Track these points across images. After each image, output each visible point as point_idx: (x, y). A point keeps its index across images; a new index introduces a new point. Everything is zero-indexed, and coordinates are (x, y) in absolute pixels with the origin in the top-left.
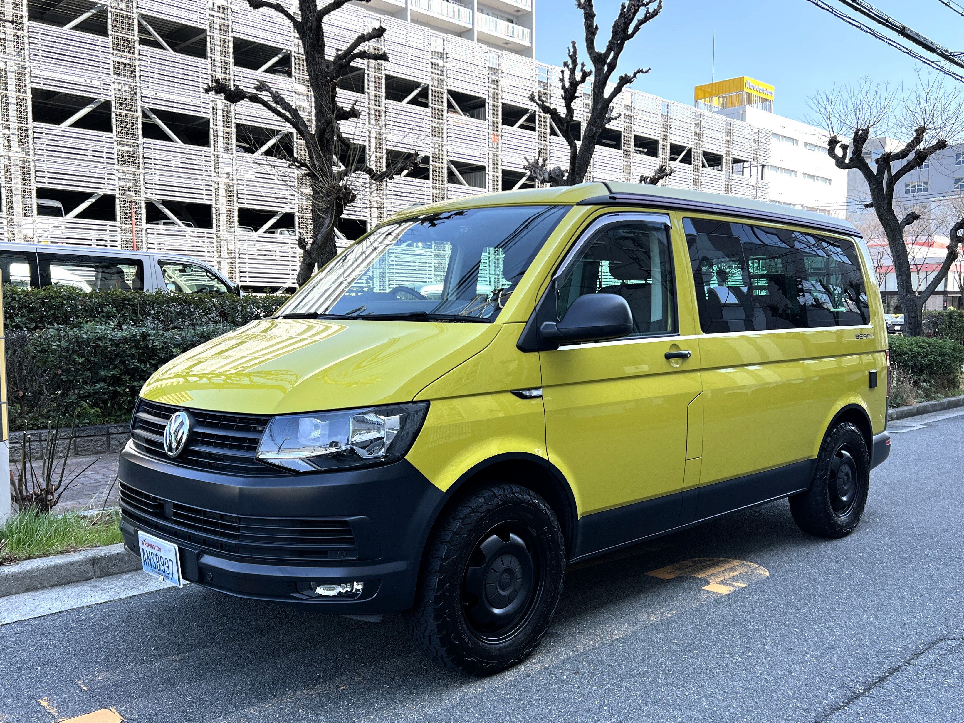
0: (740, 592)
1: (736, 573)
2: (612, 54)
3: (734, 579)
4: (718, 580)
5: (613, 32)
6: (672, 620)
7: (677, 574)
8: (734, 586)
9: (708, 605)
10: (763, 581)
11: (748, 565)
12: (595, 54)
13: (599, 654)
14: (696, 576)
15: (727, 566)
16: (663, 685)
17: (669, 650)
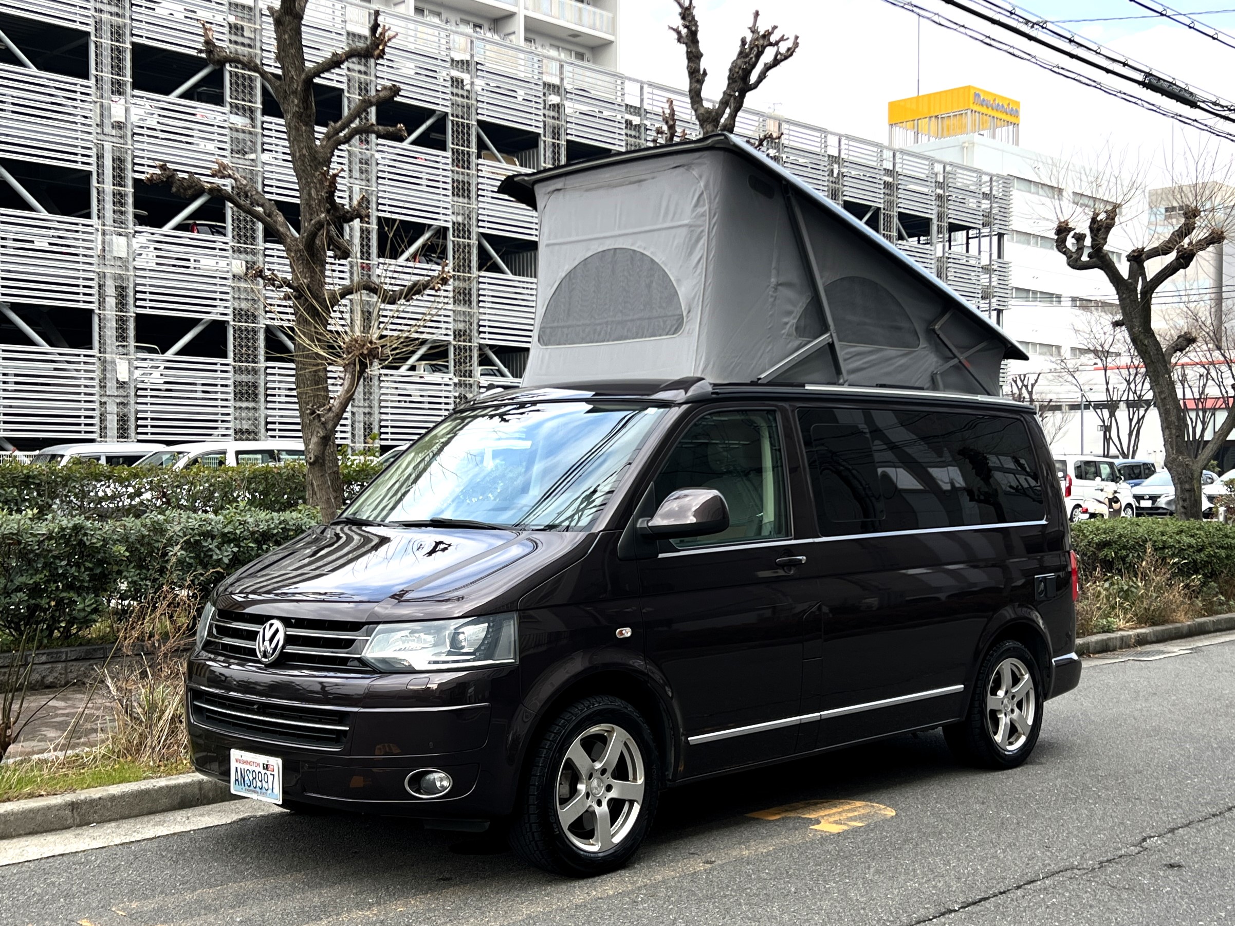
0: (855, 830)
1: (856, 813)
2: (728, 111)
3: (851, 819)
4: (831, 820)
5: (729, 78)
6: (768, 854)
7: (783, 815)
8: (848, 825)
9: (812, 842)
10: (886, 820)
11: (873, 806)
12: (701, 111)
13: (679, 882)
14: (807, 816)
15: (847, 807)
16: (746, 904)
17: (759, 879)
